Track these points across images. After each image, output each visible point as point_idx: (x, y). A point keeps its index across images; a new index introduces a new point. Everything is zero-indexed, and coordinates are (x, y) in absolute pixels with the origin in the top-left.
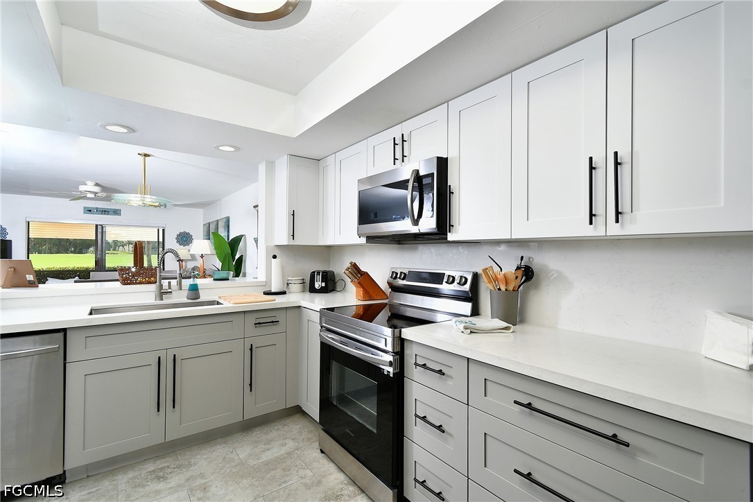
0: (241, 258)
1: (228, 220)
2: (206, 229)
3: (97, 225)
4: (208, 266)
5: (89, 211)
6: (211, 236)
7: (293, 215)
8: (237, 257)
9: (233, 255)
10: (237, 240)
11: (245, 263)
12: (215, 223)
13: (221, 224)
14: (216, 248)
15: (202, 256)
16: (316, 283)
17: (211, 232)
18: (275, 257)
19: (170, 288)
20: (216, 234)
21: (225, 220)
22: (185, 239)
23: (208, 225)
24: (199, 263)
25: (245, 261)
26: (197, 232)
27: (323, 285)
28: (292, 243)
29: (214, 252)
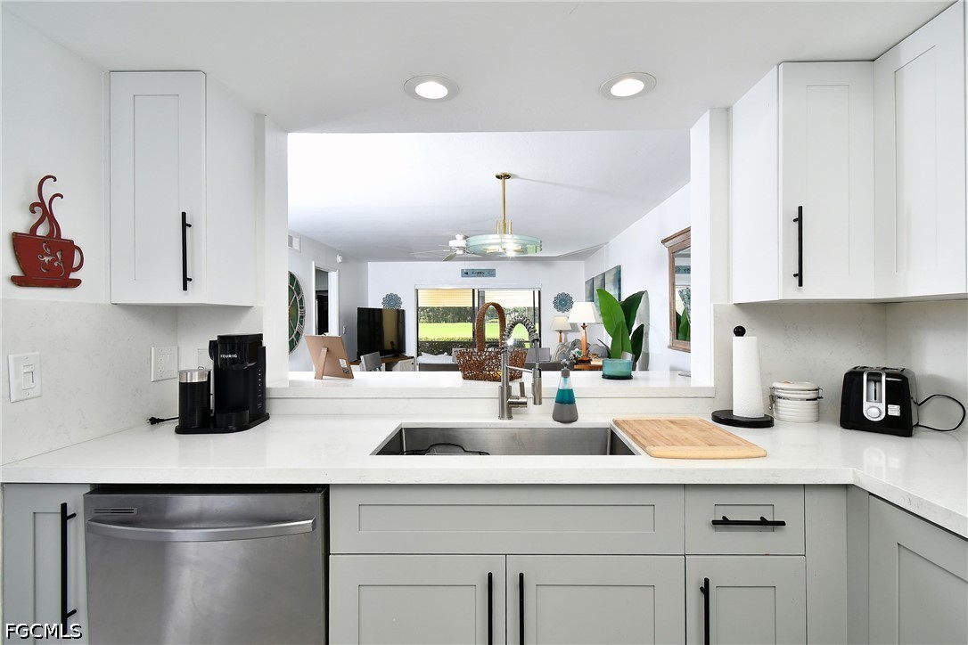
0: (641, 328)
1: (618, 271)
2: (589, 287)
3: (473, 290)
4: (593, 340)
5: (466, 274)
6: (596, 297)
7: (799, 220)
8: (634, 328)
9: (629, 324)
10: (635, 301)
11: (647, 337)
12: (601, 278)
13: (609, 279)
14: (602, 314)
15: (584, 326)
16: (866, 405)
17: (596, 292)
18: (740, 332)
19: (523, 394)
20: (602, 292)
21: (614, 272)
22: (563, 303)
23: (591, 282)
24: (580, 335)
25: (647, 334)
26: (578, 291)
27: (895, 410)
28: (795, 294)
29: (601, 320)
